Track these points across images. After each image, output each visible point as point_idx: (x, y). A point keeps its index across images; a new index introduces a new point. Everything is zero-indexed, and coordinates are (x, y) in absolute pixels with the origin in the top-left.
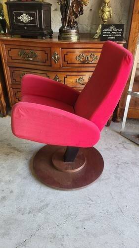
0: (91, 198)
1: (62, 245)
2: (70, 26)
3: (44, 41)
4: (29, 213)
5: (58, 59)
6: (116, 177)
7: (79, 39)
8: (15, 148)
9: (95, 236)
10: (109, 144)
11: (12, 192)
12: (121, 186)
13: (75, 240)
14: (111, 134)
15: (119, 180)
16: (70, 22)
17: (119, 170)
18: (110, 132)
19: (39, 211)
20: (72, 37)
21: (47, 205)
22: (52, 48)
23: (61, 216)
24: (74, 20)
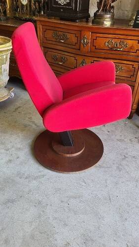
0: (85, 180)
1: (43, 211)
2: (105, 10)
3: (77, 24)
4: (26, 178)
5: (87, 43)
6: (118, 168)
7: (112, 24)
8: (34, 122)
9: (75, 213)
10: (125, 136)
11: (18, 158)
12: (120, 177)
13: (56, 211)
14: (130, 127)
15: (120, 171)
16: (105, 6)
17: (124, 162)
18: (131, 125)
19: (35, 179)
20: (105, 22)
21: (43, 176)
22: (82, 32)
23: (52, 188)
24: (110, 4)
